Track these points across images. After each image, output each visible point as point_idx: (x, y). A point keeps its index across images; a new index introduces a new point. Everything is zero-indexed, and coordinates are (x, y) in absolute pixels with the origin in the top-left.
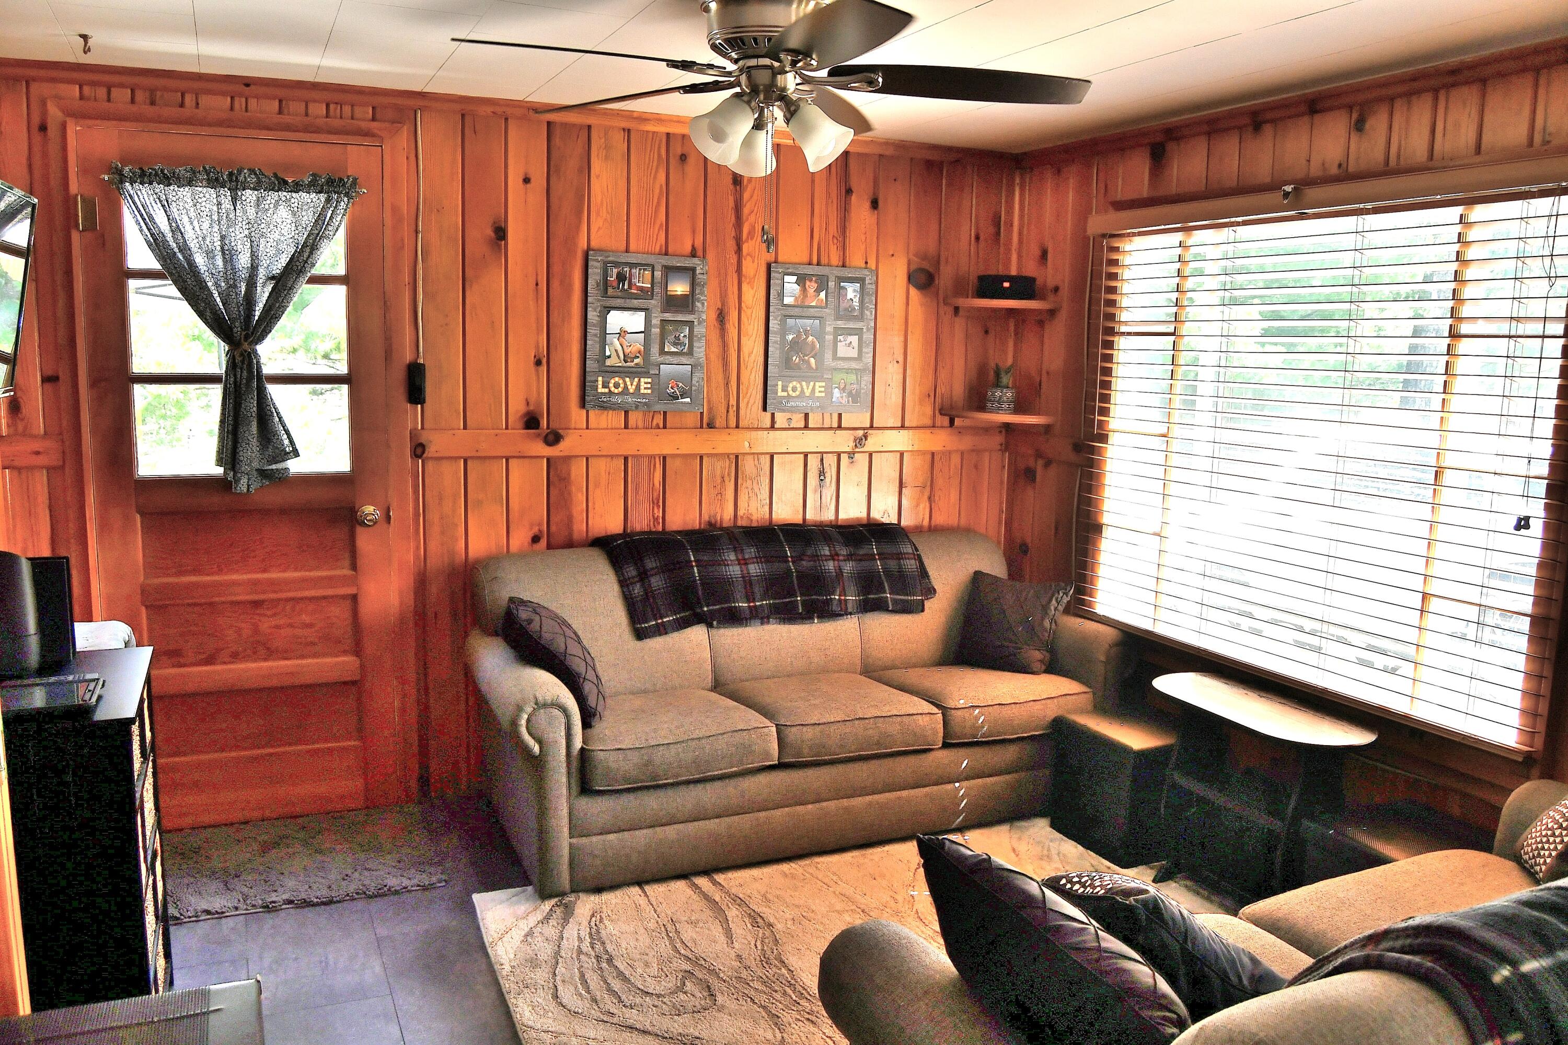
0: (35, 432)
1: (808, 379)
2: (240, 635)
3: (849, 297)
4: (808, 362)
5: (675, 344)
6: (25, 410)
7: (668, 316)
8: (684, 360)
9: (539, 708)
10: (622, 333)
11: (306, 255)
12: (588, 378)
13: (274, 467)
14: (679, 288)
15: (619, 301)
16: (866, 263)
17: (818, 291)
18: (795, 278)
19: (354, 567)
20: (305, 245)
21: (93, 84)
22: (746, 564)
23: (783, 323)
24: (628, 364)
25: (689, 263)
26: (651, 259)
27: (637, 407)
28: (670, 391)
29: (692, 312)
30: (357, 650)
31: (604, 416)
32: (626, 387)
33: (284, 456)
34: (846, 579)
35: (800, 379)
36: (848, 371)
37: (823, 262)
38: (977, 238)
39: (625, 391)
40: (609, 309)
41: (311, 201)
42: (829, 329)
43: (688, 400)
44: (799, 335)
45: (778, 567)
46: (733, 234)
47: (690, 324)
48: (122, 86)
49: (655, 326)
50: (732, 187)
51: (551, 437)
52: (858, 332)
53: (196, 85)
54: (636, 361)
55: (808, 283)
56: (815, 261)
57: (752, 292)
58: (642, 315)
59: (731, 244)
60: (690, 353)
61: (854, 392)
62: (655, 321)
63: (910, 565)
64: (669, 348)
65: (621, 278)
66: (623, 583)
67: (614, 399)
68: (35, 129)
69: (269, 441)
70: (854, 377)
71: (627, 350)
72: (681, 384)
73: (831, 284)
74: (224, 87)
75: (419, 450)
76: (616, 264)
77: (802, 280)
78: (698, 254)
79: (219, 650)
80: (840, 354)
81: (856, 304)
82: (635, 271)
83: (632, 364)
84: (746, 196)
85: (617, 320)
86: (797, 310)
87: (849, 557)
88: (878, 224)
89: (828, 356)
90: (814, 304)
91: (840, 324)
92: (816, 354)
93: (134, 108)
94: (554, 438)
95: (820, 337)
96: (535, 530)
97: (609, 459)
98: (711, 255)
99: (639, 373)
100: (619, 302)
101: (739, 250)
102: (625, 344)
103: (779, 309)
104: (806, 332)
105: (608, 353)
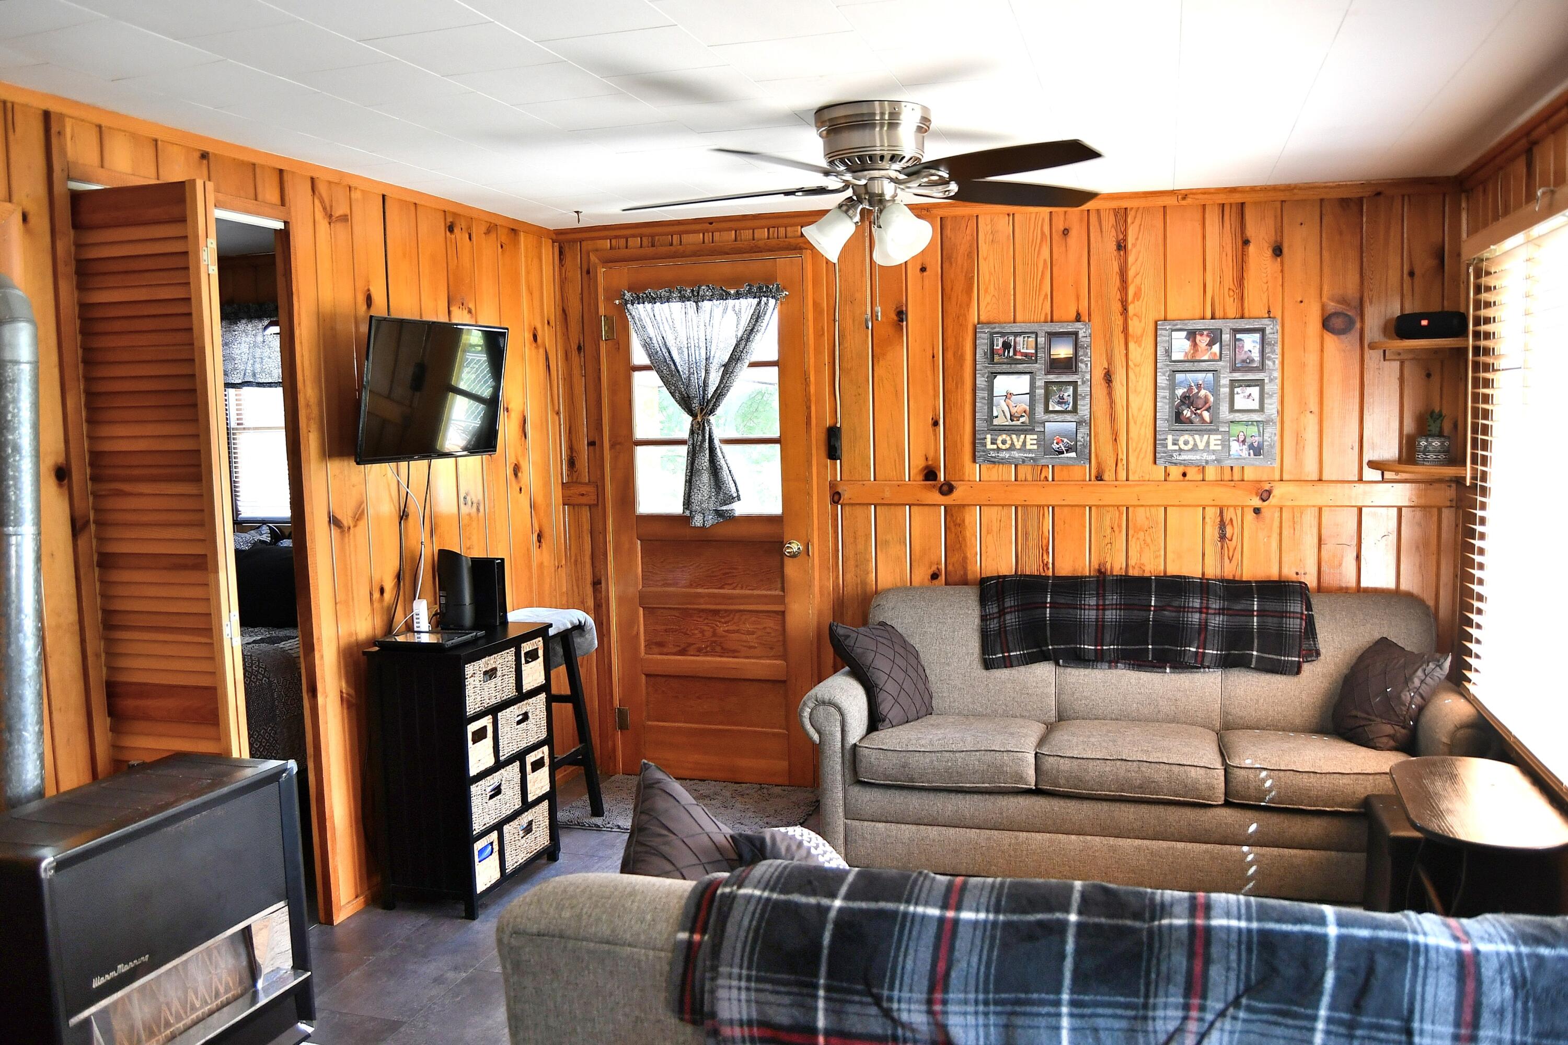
0: (583, 481)
1: (1200, 432)
2: (704, 635)
3: (1246, 349)
4: (1200, 415)
5: (1059, 403)
6: (577, 465)
7: (1052, 378)
8: (1068, 417)
9: (819, 705)
10: (1008, 396)
11: (742, 347)
12: (978, 436)
13: (724, 508)
14: (1063, 351)
15: (1004, 366)
16: (1269, 312)
17: (1211, 344)
18: (1185, 333)
19: (783, 589)
20: (741, 339)
21: (616, 237)
22: (1104, 610)
23: (1172, 379)
24: (1014, 423)
25: (1070, 328)
26: (1035, 327)
27: (1024, 461)
28: (1055, 446)
29: (1076, 372)
30: (784, 656)
31: (995, 470)
32: (1012, 444)
33: (730, 499)
34: (1210, 634)
35: (1192, 432)
36: (1248, 423)
37: (1217, 315)
38: (1411, 274)
39: (1012, 447)
40: (994, 375)
41: (747, 305)
42: (1225, 381)
43: (1073, 455)
44: (1190, 388)
45: (1137, 615)
46: (1118, 296)
47: (1074, 384)
48: (634, 236)
49: (1040, 387)
50: (1115, 253)
51: (945, 488)
52: (1260, 383)
53: (676, 228)
54: (1022, 420)
55: (1198, 338)
56: (1209, 315)
57: (1140, 350)
58: (1027, 378)
59: (1117, 307)
60: (1075, 410)
61: (1256, 445)
62: (1040, 383)
63: (1295, 624)
64: (1053, 406)
65: (1006, 346)
66: (984, 618)
67: (1002, 455)
68: (584, 274)
69: (720, 488)
70: (1256, 429)
71: (1014, 410)
72: (1065, 440)
73: (1226, 337)
74: (697, 227)
75: (836, 497)
76: (1003, 334)
77: (1192, 335)
78: (1082, 319)
79: (690, 645)
80: (1236, 407)
81: (1256, 355)
82: (1020, 339)
83: (1018, 423)
84: (1131, 260)
85: (1002, 384)
86: (1187, 364)
87: (1221, 611)
88: (1282, 271)
89: (1224, 408)
90: (1206, 358)
91: (1237, 376)
92: (1210, 407)
93: (642, 251)
94: (947, 489)
95: (1215, 390)
96: (934, 568)
97: (1000, 508)
98: (1096, 318)
99: (1026, 430)
100: (1005, 368)
101: (1125, 309)
102: (1012, 404)
103: (1168, 365)
104: (1199, 387)
105: (995, 414)
